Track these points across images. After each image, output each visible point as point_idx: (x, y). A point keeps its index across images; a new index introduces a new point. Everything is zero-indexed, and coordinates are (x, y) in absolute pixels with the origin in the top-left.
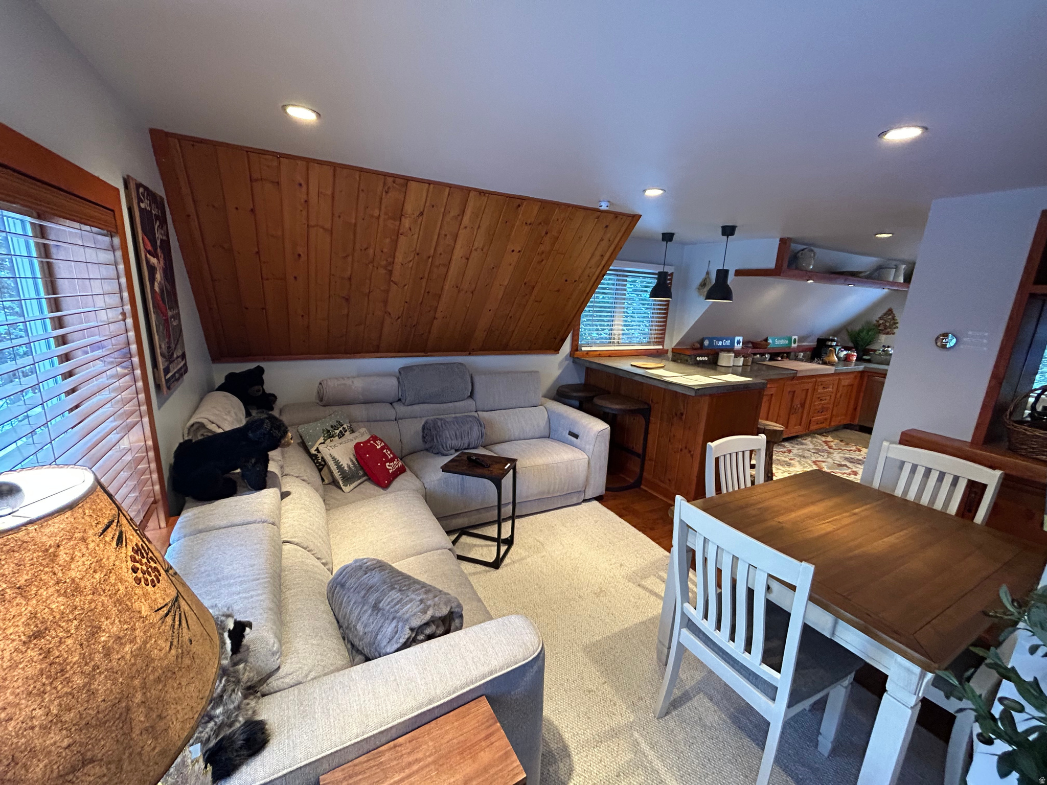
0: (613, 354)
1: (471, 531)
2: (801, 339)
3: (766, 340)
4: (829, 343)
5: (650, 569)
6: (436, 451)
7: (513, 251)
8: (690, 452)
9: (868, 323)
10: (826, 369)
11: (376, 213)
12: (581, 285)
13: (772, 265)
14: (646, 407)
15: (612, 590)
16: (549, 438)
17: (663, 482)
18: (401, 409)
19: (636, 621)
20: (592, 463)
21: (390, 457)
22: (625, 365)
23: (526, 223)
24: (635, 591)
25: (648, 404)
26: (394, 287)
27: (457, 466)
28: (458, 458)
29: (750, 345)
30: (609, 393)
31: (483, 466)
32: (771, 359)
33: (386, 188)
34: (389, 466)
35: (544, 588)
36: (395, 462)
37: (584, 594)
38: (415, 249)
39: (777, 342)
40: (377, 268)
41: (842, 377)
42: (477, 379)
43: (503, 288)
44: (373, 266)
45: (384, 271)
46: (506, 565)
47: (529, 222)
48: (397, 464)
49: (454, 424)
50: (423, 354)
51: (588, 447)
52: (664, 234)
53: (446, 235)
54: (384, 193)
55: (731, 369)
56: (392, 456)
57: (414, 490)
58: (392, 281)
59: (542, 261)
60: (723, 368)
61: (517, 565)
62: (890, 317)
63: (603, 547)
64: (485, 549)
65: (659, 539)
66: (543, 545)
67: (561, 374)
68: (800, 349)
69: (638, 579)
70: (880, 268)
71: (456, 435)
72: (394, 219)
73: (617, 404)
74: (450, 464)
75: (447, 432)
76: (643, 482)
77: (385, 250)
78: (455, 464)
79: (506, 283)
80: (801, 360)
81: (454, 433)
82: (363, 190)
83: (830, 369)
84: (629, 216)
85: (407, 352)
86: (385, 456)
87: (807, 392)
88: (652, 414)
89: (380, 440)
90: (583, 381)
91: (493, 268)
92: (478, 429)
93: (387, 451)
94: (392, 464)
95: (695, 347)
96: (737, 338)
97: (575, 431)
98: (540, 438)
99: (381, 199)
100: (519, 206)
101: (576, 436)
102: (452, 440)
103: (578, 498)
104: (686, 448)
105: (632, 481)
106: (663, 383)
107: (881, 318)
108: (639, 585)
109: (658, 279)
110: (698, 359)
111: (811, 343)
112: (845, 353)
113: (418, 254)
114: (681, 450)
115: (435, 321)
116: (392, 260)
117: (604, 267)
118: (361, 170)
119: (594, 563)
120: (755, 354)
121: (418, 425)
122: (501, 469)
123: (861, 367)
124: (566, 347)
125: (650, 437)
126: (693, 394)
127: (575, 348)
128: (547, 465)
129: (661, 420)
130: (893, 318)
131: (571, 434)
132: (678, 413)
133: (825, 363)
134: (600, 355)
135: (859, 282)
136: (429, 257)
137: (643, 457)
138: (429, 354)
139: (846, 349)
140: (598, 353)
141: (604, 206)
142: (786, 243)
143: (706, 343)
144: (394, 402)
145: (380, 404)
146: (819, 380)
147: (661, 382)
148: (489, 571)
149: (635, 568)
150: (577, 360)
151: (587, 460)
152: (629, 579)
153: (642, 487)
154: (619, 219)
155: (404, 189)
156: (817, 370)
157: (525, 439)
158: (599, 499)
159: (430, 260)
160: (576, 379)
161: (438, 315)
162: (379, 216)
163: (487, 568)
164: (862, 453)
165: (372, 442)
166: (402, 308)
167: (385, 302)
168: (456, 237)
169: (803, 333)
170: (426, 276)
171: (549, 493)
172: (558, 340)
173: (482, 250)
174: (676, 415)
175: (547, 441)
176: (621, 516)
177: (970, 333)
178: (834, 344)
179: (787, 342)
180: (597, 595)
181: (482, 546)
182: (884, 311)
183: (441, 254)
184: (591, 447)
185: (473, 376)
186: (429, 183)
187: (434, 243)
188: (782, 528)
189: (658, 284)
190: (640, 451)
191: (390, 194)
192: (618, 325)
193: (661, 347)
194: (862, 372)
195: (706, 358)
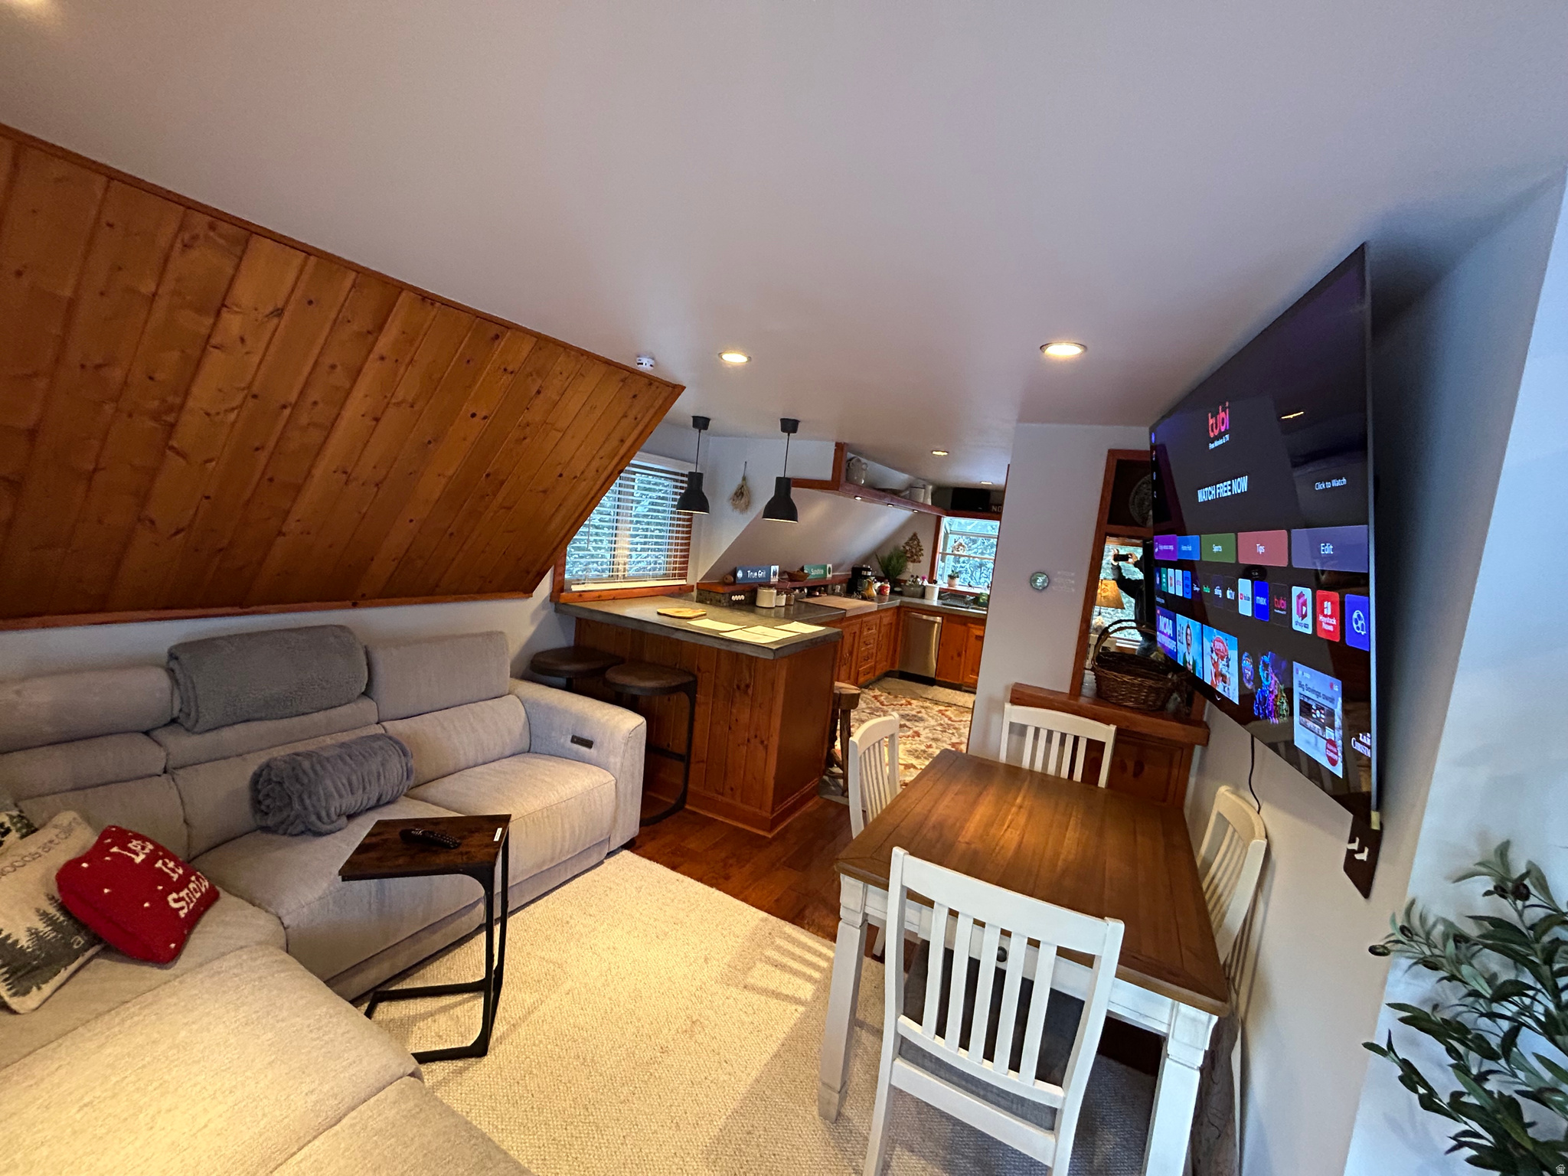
0: (620, 594)
1: (394, 988)
2: (836, 568)
3: (802, 569)
4: (864, 573)
5: (751, 951)
6: (301, 828)
7: (473, 415)
8: (762, 742)
9: (896, 548)
10: (868, 607)
11: (148, 287)
12: (585, 483)
13: (827, 475)
14: (691, 679)
15: (710, 1013)
16: (529, 752)
17: (722, 794)
18: (182, 744)
19: (766, 1057)
20: (621, 787)
21: (175, 877)
22: (645, 612)
23: (505, 370)
24: (745, 1001)
25: (690, 674)
26: (174, 462)
27: (379, 859)
28: (374, 840)
29: (786, 576)
30: (622, 661)
31: (446, 847)
32: (809, 595)
33: (187, 236)
34: (176, 901)
35: (592, 1060)
36: (192, 886)
37: (667, 1042)
38: (249, 386)
39: (813, 573)
40: (130, 416)
41: (883, 615)
42: (380, 657)
43: (443, 481)
44: (117, 410)
45: (152, 424)
46: (501, 1040)
47: (510, 369)
48: (198, 887)
49: (345, 763)
50: (238, 610)
51: (612, 760)
52: (695, 418)
53: (333, 367)
54: (178, 245)
55: (773, 611)
56: (181, 871)
57: (259, 943)
58: (172, 448)
59: (525, 438)
60: (765, 610)
61: (522, 1030)
62: (916, 542)
63: (666, 934)
64: (442, 1019)
65: (741, 893)
66: (560, 966)
67: (535, 633)
68: (835, 581)
69: (741, 977)
70: (911, 487)
71: (350, 784)
72: (200, 310)
73: (649, 679)
74: (363, 857)
75: (328, 782)
76: (689, 798)
77: (160, 376)
78: (373, 854)
79: (450, 473)
80: (839, 595)
81: (345, 781)
82: (110, 225)
83: (873, 606)
84: (667, 384)
85: (195, 607)
86: (164, 878)
87: (854, 637)
88: (698, 689)
89: (137, 837)
90: (572, 643)
91: (430, 442)
92: (400, 762)
93: (165, 864)
94: (183, 894)
95: (727, 581)
96: (773, 568)
97: (586, 735)
98: (513, 755)
99: (166, 260)
100: (497, 337)
101: (588, 744)
102: (341, 796)
103: (600, 854)
104: (756, 737)
105: (673, 802)
106: (722, 642)
107: (907, 544)
108: (745, 987)
109: (689, 483)
110: (734, 598)
111: (844, 572)
112: (879, 584)
113: (255, 396)
114: (748, 741)
115: (280, 540)
116: (178, 401)
117: (622, 458)
118: (112, 176)
119: (663, 972)
120: (795, 589)
121: (238, 776)
122: (487, 846)
123: (897, 602)
124: (545, 587)
125: (697, 726)
126: (770, 656)
127: (559, 587)
128: (548, 808)
129: (714, 697)
130: (918, 545)
131: (578, 740)
132: (743, 686)
133: (864, 598)
134: (600, 597)
135: (899, 501)
136: (284, 407)
137: (686, 759)
138: (254, 608)
139: (880, 579)
140: (597, 594)
141: (646, 365)
142: (842, 450)
143: (740, 574)
144: (154, 729)
145: (114, 738)
146: (865, 619)
147: (717, 641)
148: (467, 1069)
149: (728, 957)
150: (563, 608)
151: (613, 783)
152: (727, 981)
153: (687, 807)
154: (653, 388)
155: (238, 250)
156: (860, 608)
157: (485, 763)
158: (630, 846)
159: (287, 412)
160: (560, 639)
161: (291, 525)
162: (154, 295)
163: (460, 1063)
164: (913, 706)
165: (115, 849)
166: (192, 512)
167: (143, 497)
168: (356, 374)
169: (837, 560)
170: (271, 444)
171: (552, 859)
172: (531, 576)
173: (412, 406)
174: (738, 687)
175: (529, 759)
176: (674, 868)
177: (1059, 573)
178: (870, 573)
179: (822, 571)
180: (689, 1033)
181: (432, 1014)
182: (910, 535)
183: (315, 403)
184: (618, 760)
185: (369, 649)
186: (308, 251)
187: (302, 379)
188: (976, 852)
189: (688, 490)
190: (681, 749)
191: (194, 254)
192: (623, 548)
193: (683, 582)
194: (899, 608)
195: (743, 597)
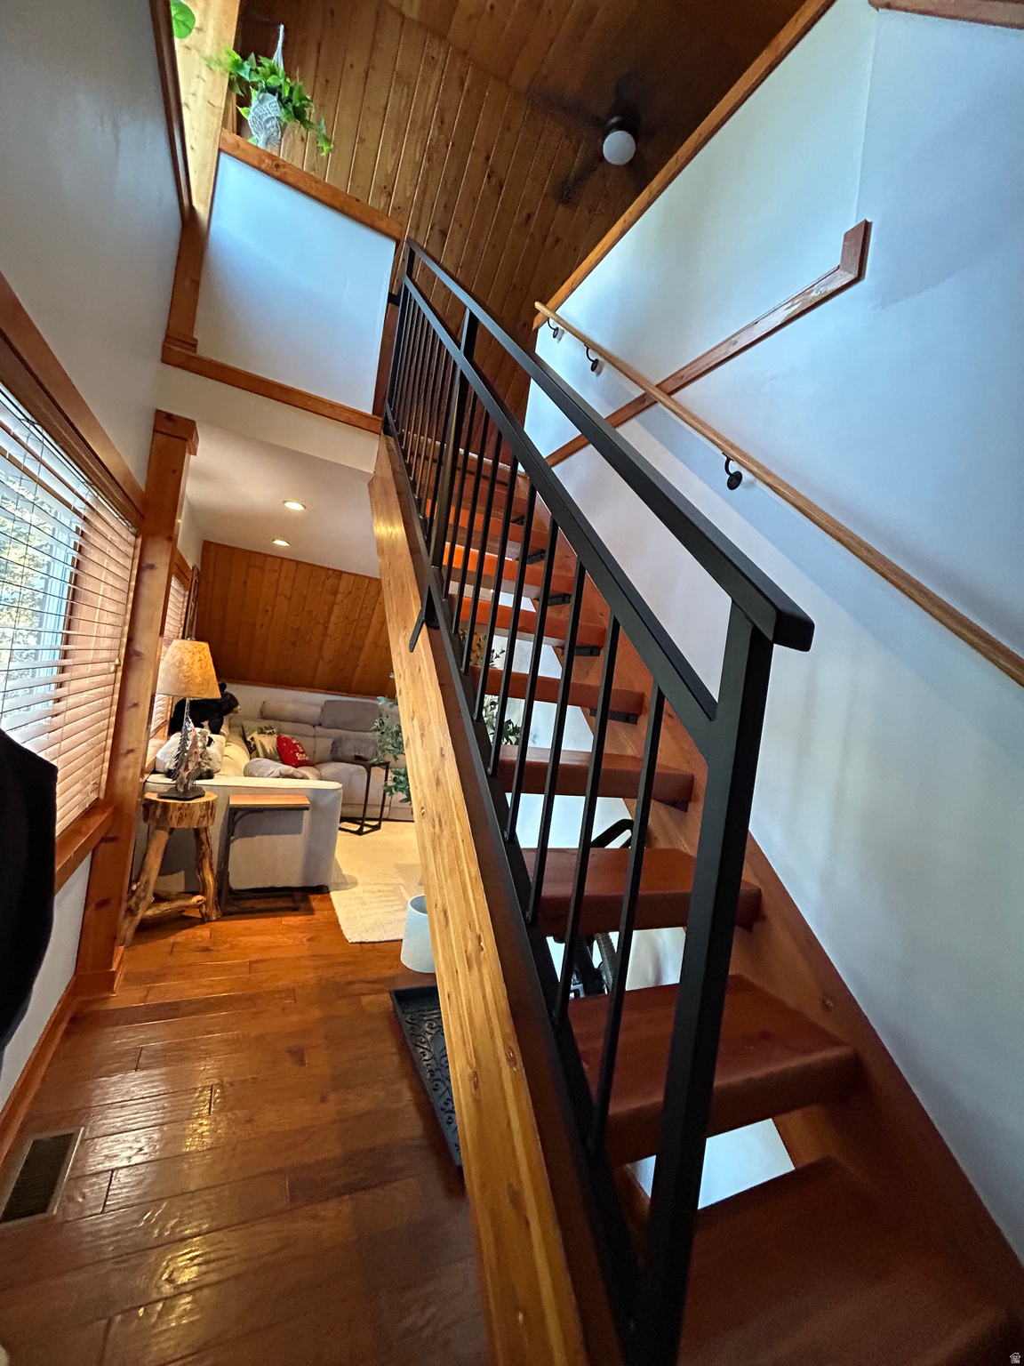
11: (320, 590)
18: (319, 730)
26: (328, 639)
38: (345, 615)
40: (317, 625)
44: (315, 623)
45: (322, 627)
53: (367, 607)
54: (326, 579)
58: (327, 634)
72: (331, 595)
77: (323, 613)
99: (324, 583)
113: (346, 618)
116: (328, 620)
136: (355, 621)
144: (315, 724)
145: (304, 724)
155: (339, 578)
161: (360, 663)
162: (322, 592)
166: (333, 655)
167: (321, 648)
183: (363, 619)
187: (358, 612)
191: (330, 580)
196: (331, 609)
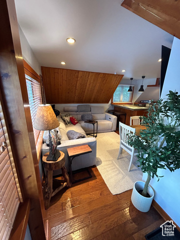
6: (83, 120)
7: (98, 83)
12: (112, 89)
13: (155, 84)
14: (125, 114)
20: (113, 124)
23: (101, 78)
28: (87, 121)
33: (75, 73)
34: (75, 122)
44: (73, 87)
51: (112, 121)
52: (131, 78)
57: (80, 126)
58: (76, 89)
59: (104, 85)
67: (109, 108)
72: (77, 78)
73: (119, 113)
75: (86, 117)
82: (71, 73)
84: (121, 75)
91: (95, 86)
92: (91, 117)
93: (75, 119)
95: (139, 102)
98: (103, 119)
100: (99, 74)
101: (110, 119)
110: (140, 105)
113: (81, 84)
116: (76, 85)
117: (117, 85)
122: (94, 122)
124: (110, 102)
126: (133, 110)
129: (128, 116)
142: (158, 79)
143: (142, 102)
144: (76, 112)
150: (112, 105)
155: (78, 73)
157: (100, 119)
158: (115, 131)
160: (112, 109)
161: (85, 95)
165: (73, 117)
166: (78, 94)
167: (75, 93)
168: (88, 81)
170: (82, 88)
173: (93, 83)
174: (131, 115)
183: (85, 84)
185: (91, 107)
189: (129, 89)
193: (131, 102)
196: (77, 82)
